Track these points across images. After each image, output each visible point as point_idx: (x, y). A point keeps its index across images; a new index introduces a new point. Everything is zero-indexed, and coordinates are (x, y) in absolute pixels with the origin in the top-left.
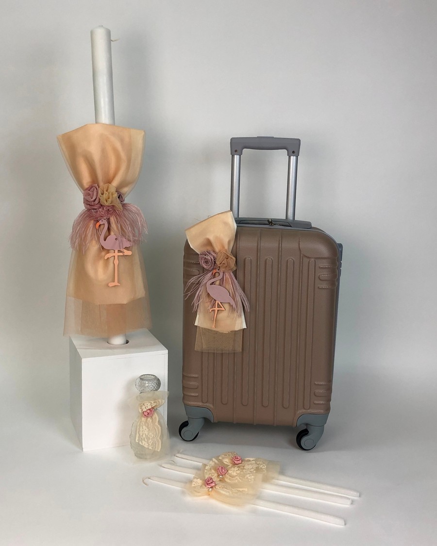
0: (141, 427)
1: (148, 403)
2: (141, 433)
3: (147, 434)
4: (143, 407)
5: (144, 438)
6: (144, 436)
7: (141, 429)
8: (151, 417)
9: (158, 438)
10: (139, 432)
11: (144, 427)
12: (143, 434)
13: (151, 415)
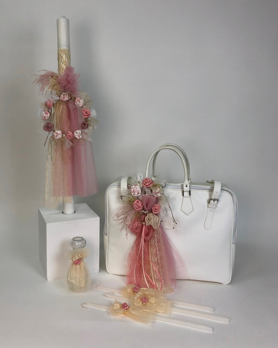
0: (72, 271)
1: (77, 256)
2: (72, 275)
3: (75, 276)
4: (74, 258)
5: (73, 278)
6: (73, 277)
7: (72, 272)
8: (79, 264)
9: (83, 278)
10: (70, 274)
11: (74, 271)
12: (73, 275)
13: (79, 263)
